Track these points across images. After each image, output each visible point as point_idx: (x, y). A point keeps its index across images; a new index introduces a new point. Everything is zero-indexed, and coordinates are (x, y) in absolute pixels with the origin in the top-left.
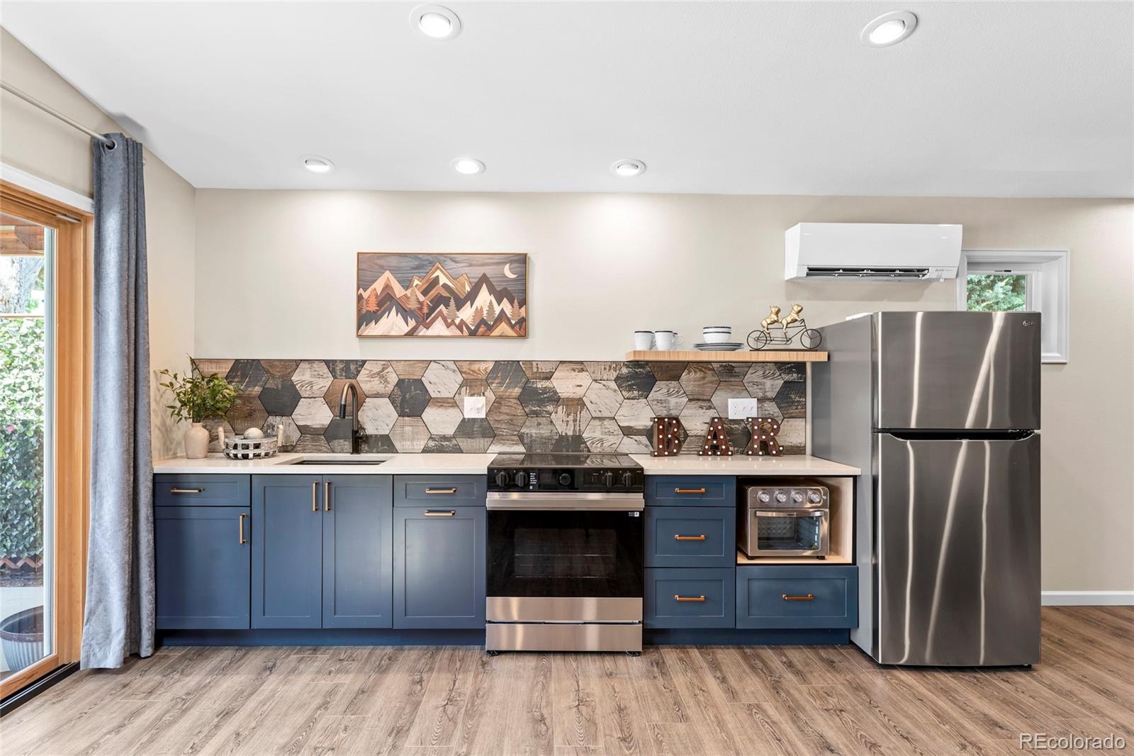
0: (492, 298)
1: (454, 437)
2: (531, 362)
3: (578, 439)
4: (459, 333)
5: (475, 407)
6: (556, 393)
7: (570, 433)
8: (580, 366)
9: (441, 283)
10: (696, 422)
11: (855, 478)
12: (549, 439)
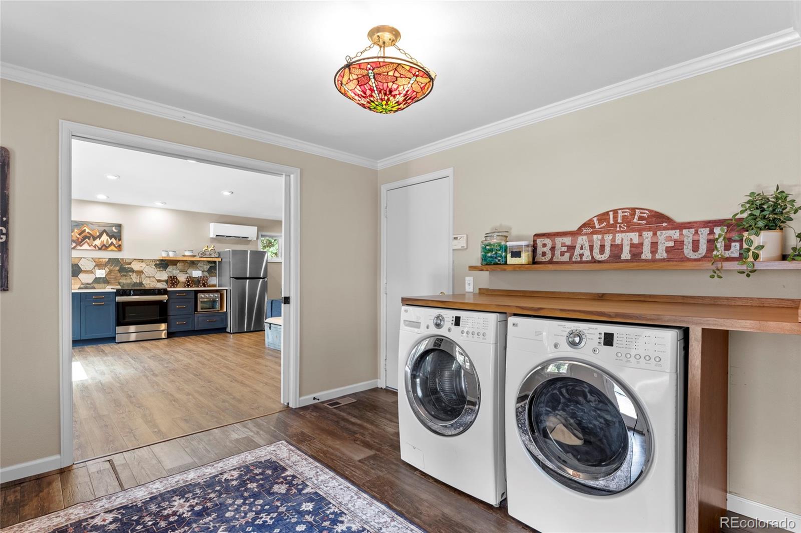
0: (108, 238)
1: (92, 283)
2: (123, 259)
3: (141, 284)
4: (94, 249)
5: (101, 273)
6: (132, 269)
7: (138, 282)
8: (142, 261)
9: (87, 231)
10: (182, 278)
11: (227, 290)
12: (130, 284)
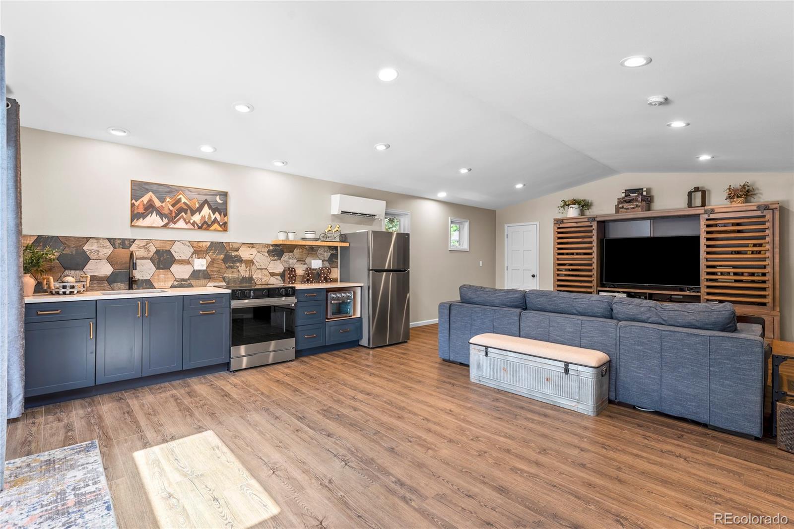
0: (210, 211)
1: (189, 279)
2: (229, 243)
3: (251, 279)
4: (192, 227)
5: (200, 264)
6: (241, 257)
7: (247, 276)
8: (252, 245)
9: (183, 202)
10: (300, 270)
11: (361, 287)
12: (237, 279)
